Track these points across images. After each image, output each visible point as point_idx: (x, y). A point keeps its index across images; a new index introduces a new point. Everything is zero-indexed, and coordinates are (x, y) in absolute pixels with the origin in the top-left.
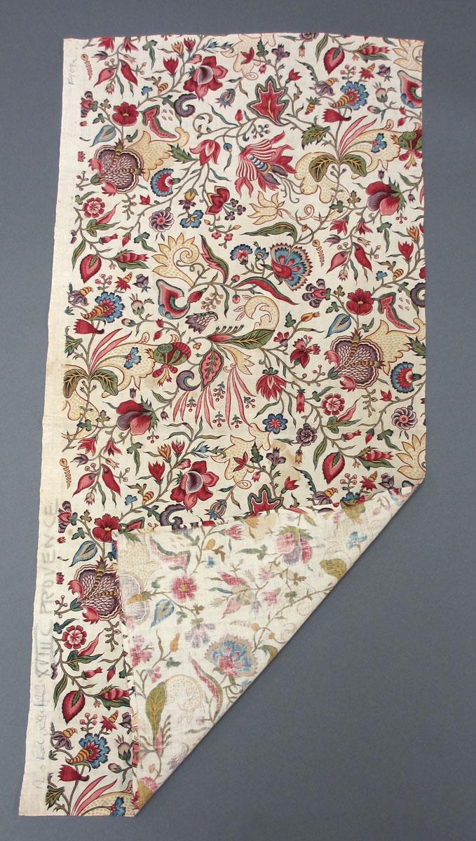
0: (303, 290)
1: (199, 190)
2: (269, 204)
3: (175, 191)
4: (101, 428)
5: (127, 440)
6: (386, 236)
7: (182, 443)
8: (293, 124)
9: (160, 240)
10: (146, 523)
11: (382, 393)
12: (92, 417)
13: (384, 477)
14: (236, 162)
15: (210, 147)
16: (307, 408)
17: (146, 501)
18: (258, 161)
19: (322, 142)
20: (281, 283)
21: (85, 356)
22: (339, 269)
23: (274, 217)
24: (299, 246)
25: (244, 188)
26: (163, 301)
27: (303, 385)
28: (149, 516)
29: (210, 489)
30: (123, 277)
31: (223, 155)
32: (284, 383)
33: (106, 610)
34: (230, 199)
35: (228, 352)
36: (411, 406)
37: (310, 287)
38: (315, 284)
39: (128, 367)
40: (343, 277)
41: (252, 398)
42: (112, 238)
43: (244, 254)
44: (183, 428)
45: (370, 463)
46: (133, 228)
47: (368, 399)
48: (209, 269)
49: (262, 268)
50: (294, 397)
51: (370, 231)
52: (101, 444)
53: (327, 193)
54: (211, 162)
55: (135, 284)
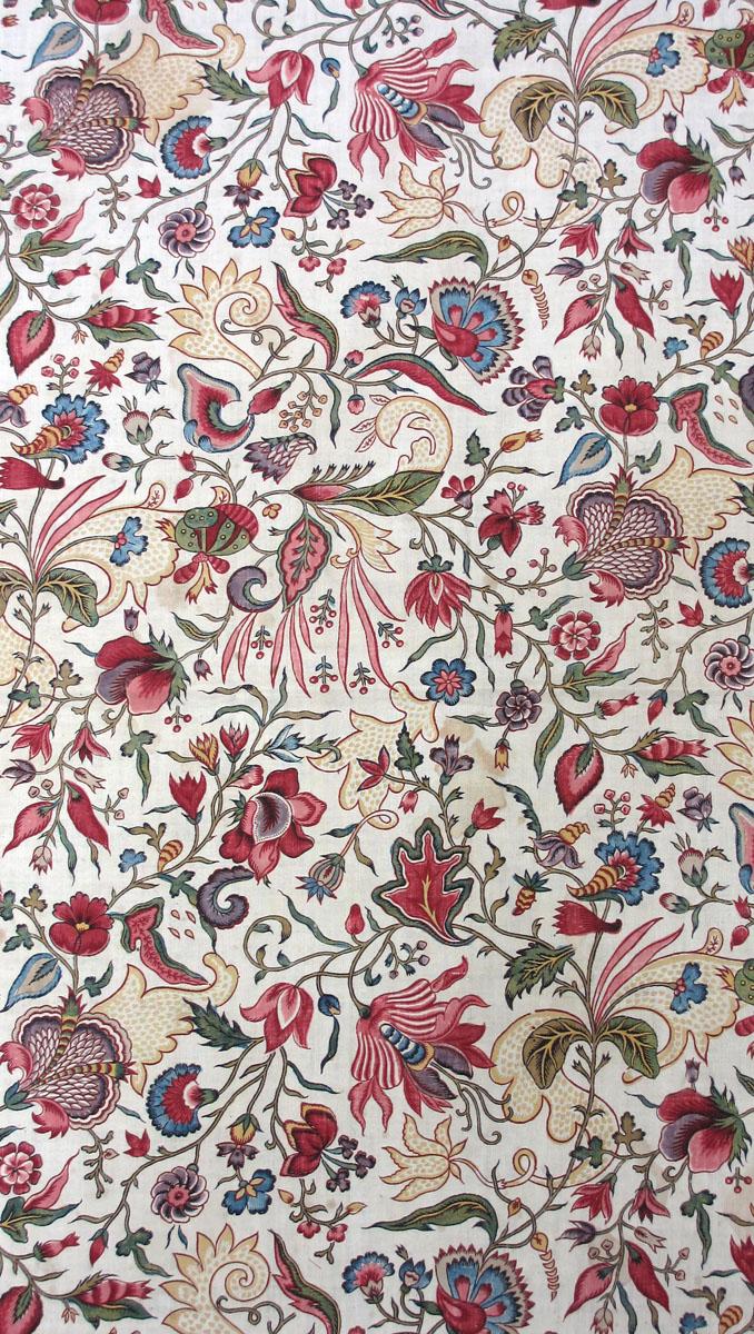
0: (503, 382)
1: (270, 163)
2: (425, 191)
3: (215, 167)
4: (62, 702)
5: (122, 726)
6: (684, 260)
7: (243, 729)
8: (474, 13)
9: (184, 276)
10: (166, 911)
11: (683, 607)
12: (41, 675)
13: (690, 795)
14: (349, 98)
15: (292, 66)
16: (519, 644)
17: (166, 861)
18: (399, 97)
19: (538, 53)
20: (454, 366)
21: (22, 538)
22: (581, 334)
23: (435, 220)
24: (493, 283)
25: (369, 158)
26: (193, 412)
27: (509, 595)
28: (174, 894)
29: (306, 830)
30: (102, 360)
31: (320, 85)
32: (467, 589)
33: (83, 1107)
34: (338, 181)
35: (340, 525)
36: (746, 636)
37: (518, 374)
38: (530, 369)
39: (119, 561)
40: (591, 350)
41: (396, 624)
42: (76, 273)
43: (372, 305)
44: (243, 697)
45: (658, 766)
46: (122, 250)
47: (651, 622)
48: (294, 338)
49: (411, 333)
50: (488, 619)
51: (648, 248)
52: (62, 736)
53: (552, 167)
54: (294, 100)
55: (131, 375)
